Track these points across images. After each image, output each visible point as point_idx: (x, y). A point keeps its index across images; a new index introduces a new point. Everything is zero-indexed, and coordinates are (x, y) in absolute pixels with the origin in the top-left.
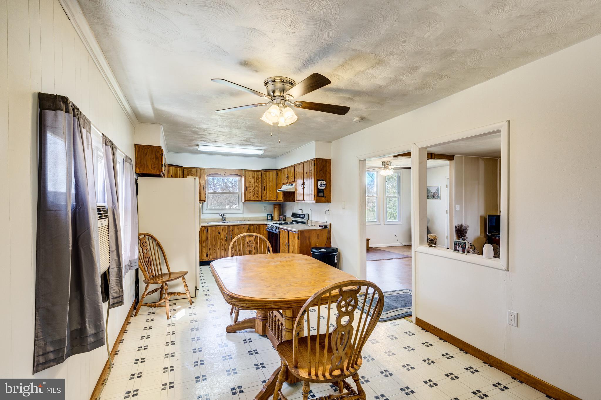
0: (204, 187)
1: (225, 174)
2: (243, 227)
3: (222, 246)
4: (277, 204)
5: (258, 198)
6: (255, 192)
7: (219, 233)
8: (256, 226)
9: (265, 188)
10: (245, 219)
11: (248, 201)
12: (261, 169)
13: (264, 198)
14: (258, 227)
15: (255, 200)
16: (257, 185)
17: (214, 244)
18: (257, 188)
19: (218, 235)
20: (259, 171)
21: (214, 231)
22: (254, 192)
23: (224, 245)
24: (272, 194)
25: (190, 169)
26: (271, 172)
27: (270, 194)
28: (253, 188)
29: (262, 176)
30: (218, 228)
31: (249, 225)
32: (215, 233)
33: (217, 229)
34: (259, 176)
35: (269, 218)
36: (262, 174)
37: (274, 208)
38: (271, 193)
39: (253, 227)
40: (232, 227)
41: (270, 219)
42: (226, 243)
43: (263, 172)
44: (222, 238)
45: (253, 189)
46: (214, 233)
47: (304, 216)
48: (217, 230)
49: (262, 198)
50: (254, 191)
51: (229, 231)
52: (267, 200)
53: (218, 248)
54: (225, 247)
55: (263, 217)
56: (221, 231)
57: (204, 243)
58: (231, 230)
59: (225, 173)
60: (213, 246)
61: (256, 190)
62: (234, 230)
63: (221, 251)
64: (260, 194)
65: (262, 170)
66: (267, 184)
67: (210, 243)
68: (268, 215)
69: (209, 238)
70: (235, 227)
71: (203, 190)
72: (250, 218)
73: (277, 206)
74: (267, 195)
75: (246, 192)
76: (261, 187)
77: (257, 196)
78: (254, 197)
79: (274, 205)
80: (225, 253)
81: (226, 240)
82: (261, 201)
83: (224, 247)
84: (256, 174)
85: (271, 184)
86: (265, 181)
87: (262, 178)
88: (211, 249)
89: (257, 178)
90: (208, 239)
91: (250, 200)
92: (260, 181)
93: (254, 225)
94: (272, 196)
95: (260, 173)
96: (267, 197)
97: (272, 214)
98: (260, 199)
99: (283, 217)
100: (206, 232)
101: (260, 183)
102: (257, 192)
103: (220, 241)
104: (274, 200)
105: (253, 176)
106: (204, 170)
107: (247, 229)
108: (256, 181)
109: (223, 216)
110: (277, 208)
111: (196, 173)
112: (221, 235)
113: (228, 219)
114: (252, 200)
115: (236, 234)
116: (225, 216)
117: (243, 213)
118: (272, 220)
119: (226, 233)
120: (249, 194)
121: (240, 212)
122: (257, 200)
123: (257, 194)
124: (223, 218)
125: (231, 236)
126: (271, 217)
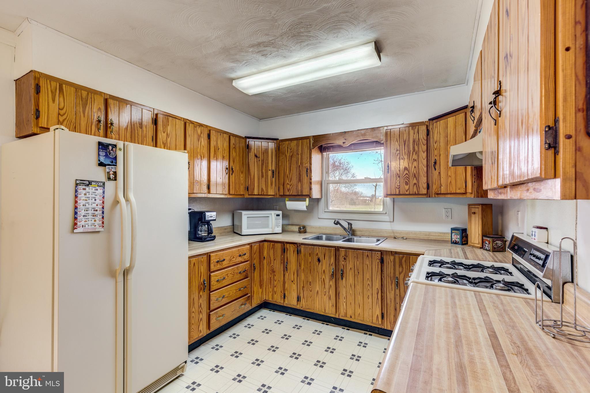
0: (307, 171)
1: (344, 143)
2: (368, 256)
3: (325, 287)
4: (478, 204)
5: (418, 188)
6: (411, 175)
7: (319, 260)
8: (401, 256)
9: (435, 163)
10: (397, 235)
11: (393, 194)
12: (425, 118)
13: (434, 188)
15: (411, 193)
16: (415, 157)
17: (311, 280)
18: (415, 164)
19: (317, 263)
20: (422, 123)
21: (310, 254)
22: (407, 174)
23: (327, 286)
24: (453, 176)
25: (287, 142)
26: (451, 120)
27: (448, 176)
28: (406, 165)
29: (428, 134)
30: (317, 250)
31: (382, 252)
32: (313, 259)
33: (315, 250)
34: (421, 137)
35: (456, 237)
36: (428, 130)
37: (471, 213)
38: (449, 174)
39: (392, 258)
40: (342, 252)
41: (458, 240)
42: (331, 283)
43: (431, 127)
44: (324, 270)
45: (406, 168)
46: (310, 259)
47: (543, 257)
48: (316, 253)
49: (428, 187)
51: (337, 260)
52: (440, 194)
53: (317, 290)
54: (331, 292)
55: (441, 233)
56: (322, 258)
57: (294, 274)
58: (342, 259)
60: (309, 283)
61: (413, 170)
62: (347, 259)
63: (322, 298)
64: (423, 180)
65: (430, 120)
66: (441, 153)
67: (303, 277)
68: (453, 229)
69: (302, 267)
70: (350, 253)
72: (408, 233)
73: (478, 210)
74: (442, 179)
75: (389, 175)
76: (425, 162)
77: (415, 184)
78: (407, 187)
79: (469, 205)
80: (330, 305)
81: (332, 276)
82: (428, 195)
83: (328, 290)
84: (412, 132)
86: (435, 146)
87: (428, 140)
88: (305, 289)
89: (414, 141)
90: (300, 269)
91: (397, 193)
92: (425, 148)
93: (396, 253)
94: (453, 182)
95: (424, 128)
96: (441, 185)
97: (466, 229)
98: (424, 191)
99: (493, 241)
100: (298, 253)
101: (424, 152)
102: (415, 175)
103: (320, 277)
104: (458, 191)
105: (405, 139)
106: (308, 140)
107: (378, 261)
108: (414, 148)
109: (346, 225)
110: (477, 215)
111: (295, 148)
112: (322, 265)
113: (360, 231)
114: (401, 193)
115: (351, 269)
116: (350, 225)
117: (390, 222)
118: (463, 244)
119: (331, 263)
120: (396, 179)
121: (386, 218)
122: (415, 194)
123: (415, 179)
124: (345, 229)
125: (342, 270)
126: (462, 237)
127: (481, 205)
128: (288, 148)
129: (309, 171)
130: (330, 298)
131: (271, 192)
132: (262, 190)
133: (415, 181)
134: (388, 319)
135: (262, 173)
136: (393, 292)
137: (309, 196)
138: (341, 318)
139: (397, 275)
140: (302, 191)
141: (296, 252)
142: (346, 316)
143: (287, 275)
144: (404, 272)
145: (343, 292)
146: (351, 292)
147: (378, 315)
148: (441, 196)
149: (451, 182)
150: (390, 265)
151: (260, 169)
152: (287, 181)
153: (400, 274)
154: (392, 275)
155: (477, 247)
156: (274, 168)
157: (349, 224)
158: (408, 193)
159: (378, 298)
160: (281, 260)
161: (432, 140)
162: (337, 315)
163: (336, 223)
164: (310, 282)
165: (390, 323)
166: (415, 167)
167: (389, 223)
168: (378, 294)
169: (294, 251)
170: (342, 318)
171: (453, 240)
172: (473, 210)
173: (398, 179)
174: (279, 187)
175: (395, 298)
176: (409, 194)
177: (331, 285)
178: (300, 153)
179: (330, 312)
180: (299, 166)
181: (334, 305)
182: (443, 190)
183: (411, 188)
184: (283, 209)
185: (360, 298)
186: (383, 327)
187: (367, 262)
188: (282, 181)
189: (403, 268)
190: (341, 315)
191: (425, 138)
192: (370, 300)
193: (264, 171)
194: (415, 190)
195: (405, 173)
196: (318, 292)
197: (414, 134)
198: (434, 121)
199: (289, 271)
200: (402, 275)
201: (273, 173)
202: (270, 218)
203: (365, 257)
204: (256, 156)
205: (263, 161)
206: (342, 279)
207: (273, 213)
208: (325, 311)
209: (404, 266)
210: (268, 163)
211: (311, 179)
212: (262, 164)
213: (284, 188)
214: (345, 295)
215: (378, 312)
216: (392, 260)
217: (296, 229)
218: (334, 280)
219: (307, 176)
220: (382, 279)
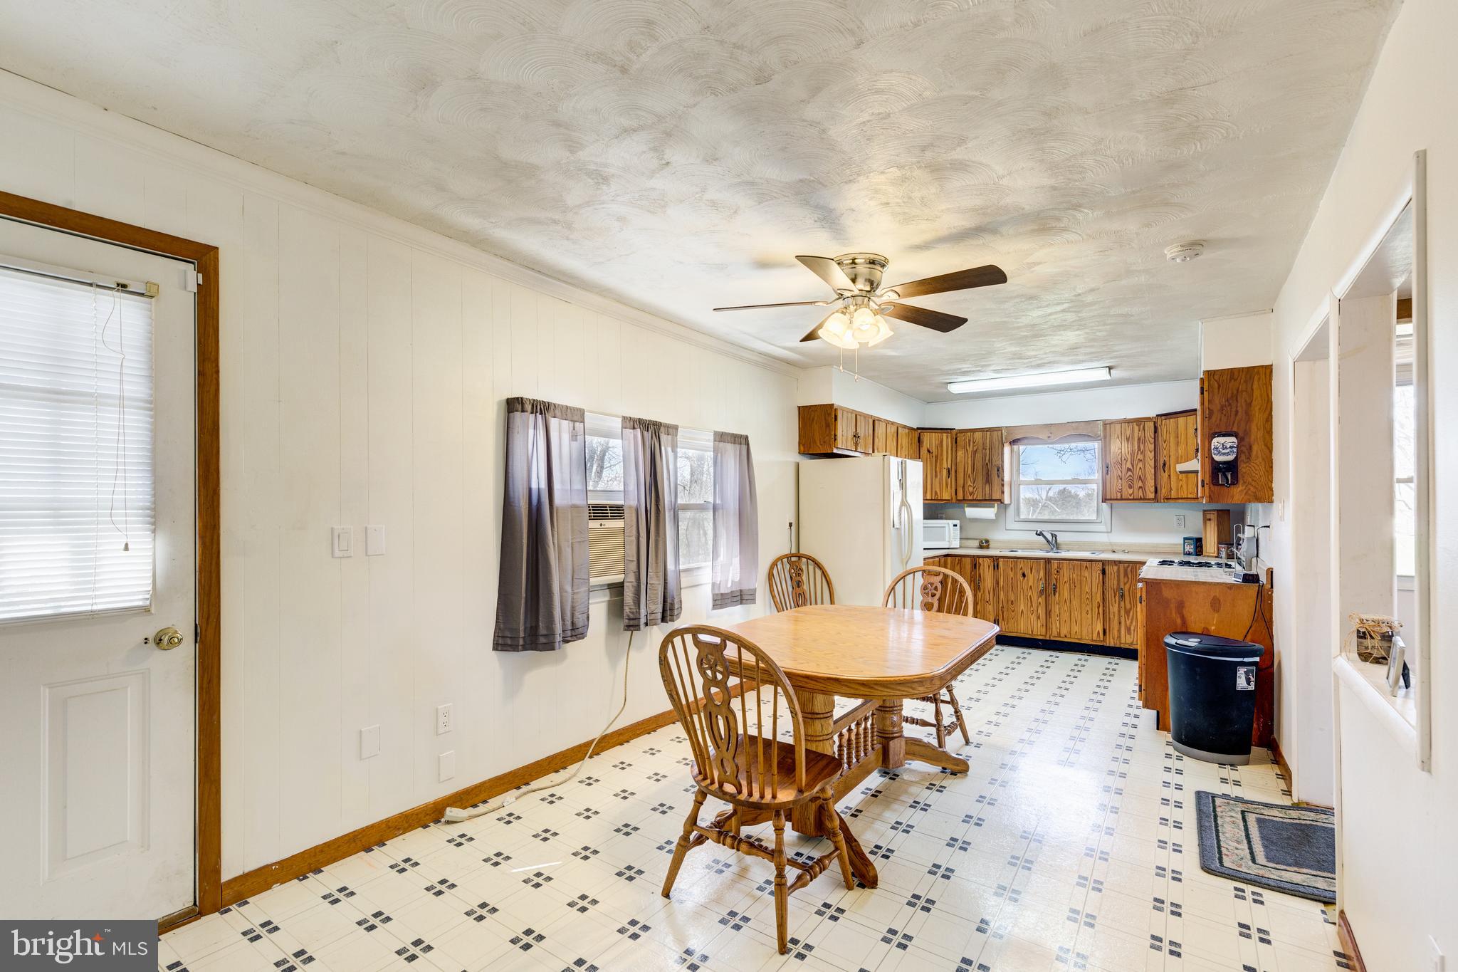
0: (998, 471)
1: (1049, 437)
2: (1086, 567)
3: (1032, 605)
4: (1214, 511)
5: (1144, 492)
6: (1135, 477)
7: (1024, 575)
8: (1126, 565)
9: (1164, 464)
10: (1115, 548)
11: (1114, 499)
12: (1153, 414)
13: (1163, 492)
14: (1130, 567)
15: (1135, 497)
16: (1140, 457)
17: (1012, 599)
18: (1140, 465)
19: (1022, 579)
20: (1149, 419)
21: (1012, 568)
22: (1130, 476)
23: (1035, 604)
25: (969, 434)
26: (1181, 420)
27: (1179, 480)
28: (1130, 467)
29: (1156, 432)
30: (1021, 564)
31: (1104, 562)
32: (1015, 574)
33: (1019, 564)
34: (1147, 434)
35: (1190, 547)
36: (1156, 428)
37: (1206, 520)
39: (1115, 568)
40: (1055, 565)
41: (1191, 550)
42: (1040, 600)
43: (1159, 423)
44: (1031, 586)
45: (1129, 470)
46: (1011, 575)
48: (1019, 567)
49: (1156, 492)
50: (1130, 473)
51: (1048, 573)
52: (1170, 498)
53: (1021, 609)
54: (1039, 611)
55: (1171, 544)
56: (1027, 572)
57: (989, 594)
58: (1054, 571)
59: (1050, 435)
60: (1010, 603)
61: (1137, 471)
62: (1061, 573)
63: (1028, 617)
64: (1150, 483)
65: (1158, 416)
66: (1171, 454)
67: (1002, 595)
68: (1185, 539)
69: (1001, 584)
70: (1065, 565)
71: (996, 476)
72: (1131, 545)
73: (1214, 517)
74: (1172, 483)
75: (1108, 477)
76: (1152, 463)
77: (1140, 487)
78: (1131, 491)
79: (1204, 511)
80: (1039, 625)
81: (1041, 593)
82: (1156, 499)
83: (1035, 609)
84: (1136, 428)
85: (1180, 451)
86: (1165, 445)
87: (1155, 438)
88: (1005, 609)
89: (1139, 439)
90: (998, 587)
91: (1119, 498)
92: (1152, 447)
93: (1120, 562)
94: (1184, 486)
95: (1151, 424)
96: (1171, 489)
97: (1201, 538)
98: (1152, 496)
99: (1228, 548)
100: (994, 569)
101: (1151, 452)
102: (1140, 477)
103: (1026, 594)
104: (1190, 496)
105: (1128, 436)
106: (1000, 432)
107: (1099, 572)
108: (1139, 447)
109: (1050, 537)
110: (1212, 522)
111: (981, 441)
112: (1028, 581)
113: (1066, 544)
114: (1123, 497)
115: (1065, 582)
116: (1054, 536)
117: (1108, 532)
118: (1197, 555)
119: (1040, 577)
120: (1118, 481)
121: (1101, 528)
122: (1141, 499)
123: (1140, 481)
124: (1048, 541)
125: (1054, 585)
126: (1196, 547)
127: (1215, 513)
128: (970, 441)
129: (1000, 470)
130: (1038, 617)
131: (946, 496)
132: (936, 493)
133: (1140, 484)
134: (1111, 635)
135: (936, 472)
136: (1117, 605)
137: (1001, 501)
138: (1052, 639)
139: (1122, 586)
140: (991, 495)
141: (992, 567)
142: (1059, 635)
143: (979, 595)
144: (1130, 582)
145: (1056, 610)
146: (1066, 608)
147: (1099, 631)
148: (1171, 501)
149: (1182, 486)
150: (1113, 576)
151: (934, 468)
152: (969, 482)
153: (1125, 584)
154: (1115, 587)
155: (1212, 557)
156: (949, 466)
157: (1052, 535)
158: (1132, 497)
159: (1099, 613)
160: (971, 577)
161: (1160, 439)
162: (1048, 636)
163: (1040, 534)
164: (1012, 601)
165: (1114, 639)
166: (1140, 468)
167: (1106, 534)
168: (1098, 608)
169: (989, 567)
170: (1054, 639)
171: (1186, 550)
172: (1208, 517)
173: (1120, 481)
174: (956, 490)
175: (1119, 611)
176: (1133, 499)
177: (1040, 603)
178: (988, 448)
179: (1038, 632)
180: (987, 464)
181: (1045, 624)
182: (1173, 495)
183: (1136, 491)
184: (962, 517)
185: (1076, 614)
186: (1105, 644)
187: (1086, 574)
188: (961, 482)
189: (1128, 578)
190: (1053, 635)
191: (1153, 437)
192: (1089, 616)
193: (938, 469)
194: (1141, 494)
195: (1128, 475)
196: (1022, 612)
197: (1139, 431)
198: (1163, 417)
199: (982, 590)
200: (1128, 585)
201: (949, 471)
202: (947, 528)
203: (1083, 569)
204: (929, 451)
205: (937, 457)
206: (1055, 595)
207: (951, 522)
208: (1032, 632)
209: (1130, 577)
210: (943, 459)
211: (1003, 480)
212: (936, 461)
213: (964, 492)
214: (1058, 613)
215: (1099, 628)
216: (1115, 571)
217: (976, 543)
218: (1044, 596)
219: (998, 476)
220: (1103, 592)
